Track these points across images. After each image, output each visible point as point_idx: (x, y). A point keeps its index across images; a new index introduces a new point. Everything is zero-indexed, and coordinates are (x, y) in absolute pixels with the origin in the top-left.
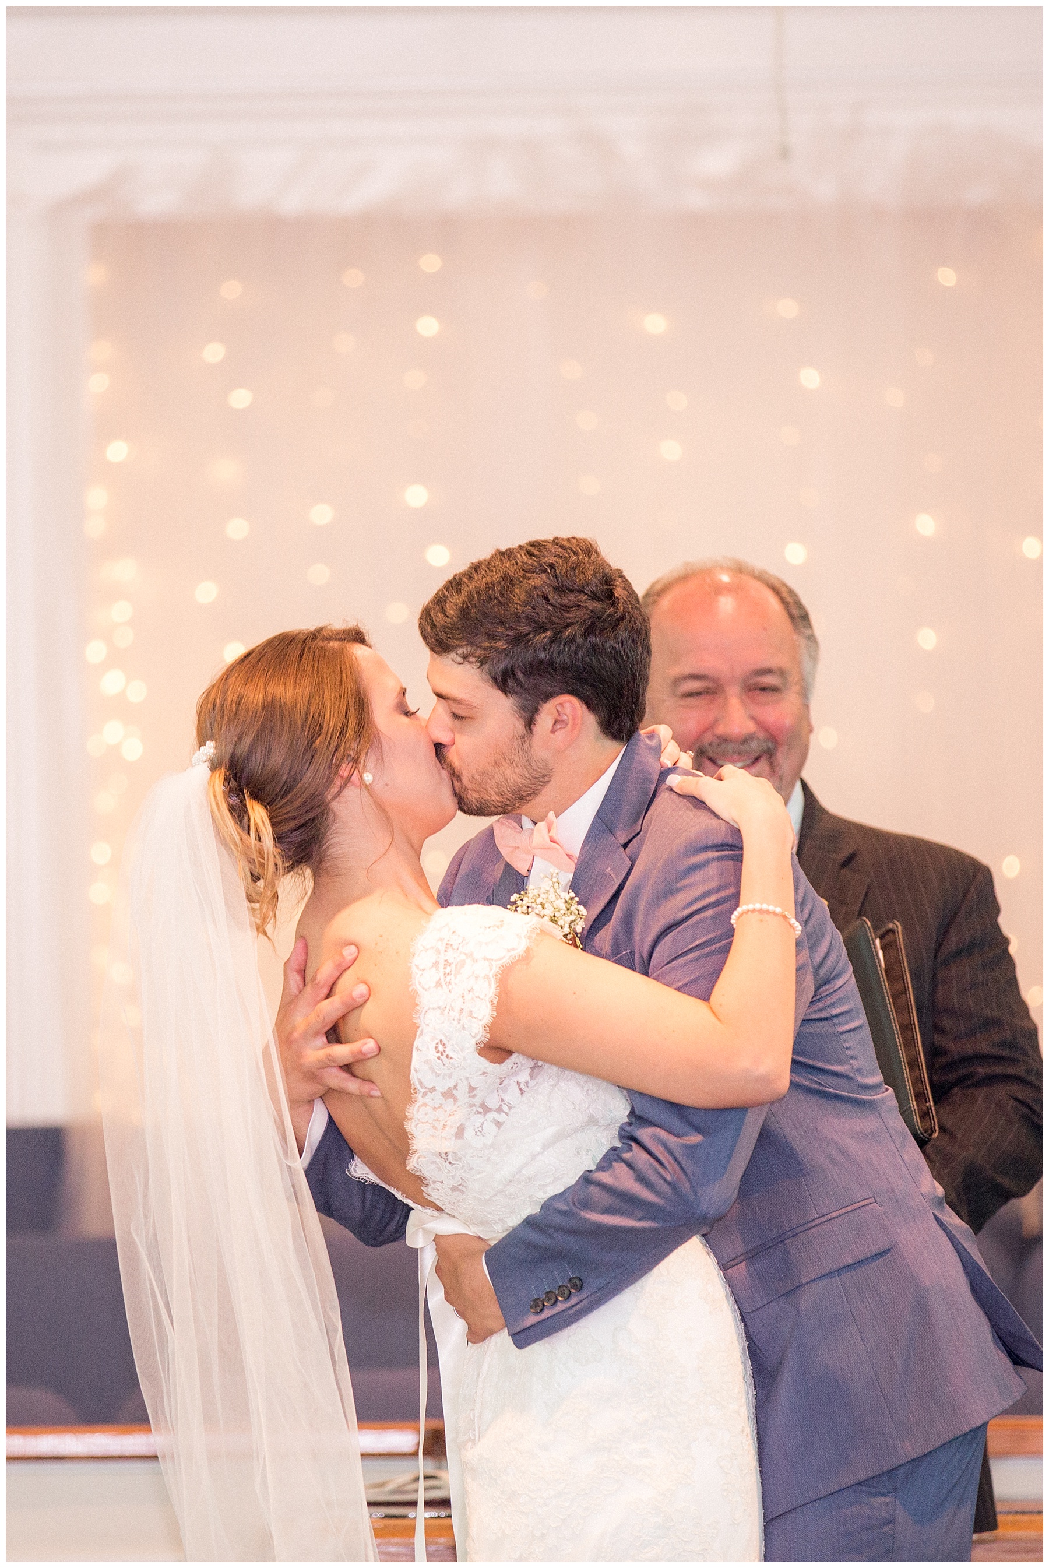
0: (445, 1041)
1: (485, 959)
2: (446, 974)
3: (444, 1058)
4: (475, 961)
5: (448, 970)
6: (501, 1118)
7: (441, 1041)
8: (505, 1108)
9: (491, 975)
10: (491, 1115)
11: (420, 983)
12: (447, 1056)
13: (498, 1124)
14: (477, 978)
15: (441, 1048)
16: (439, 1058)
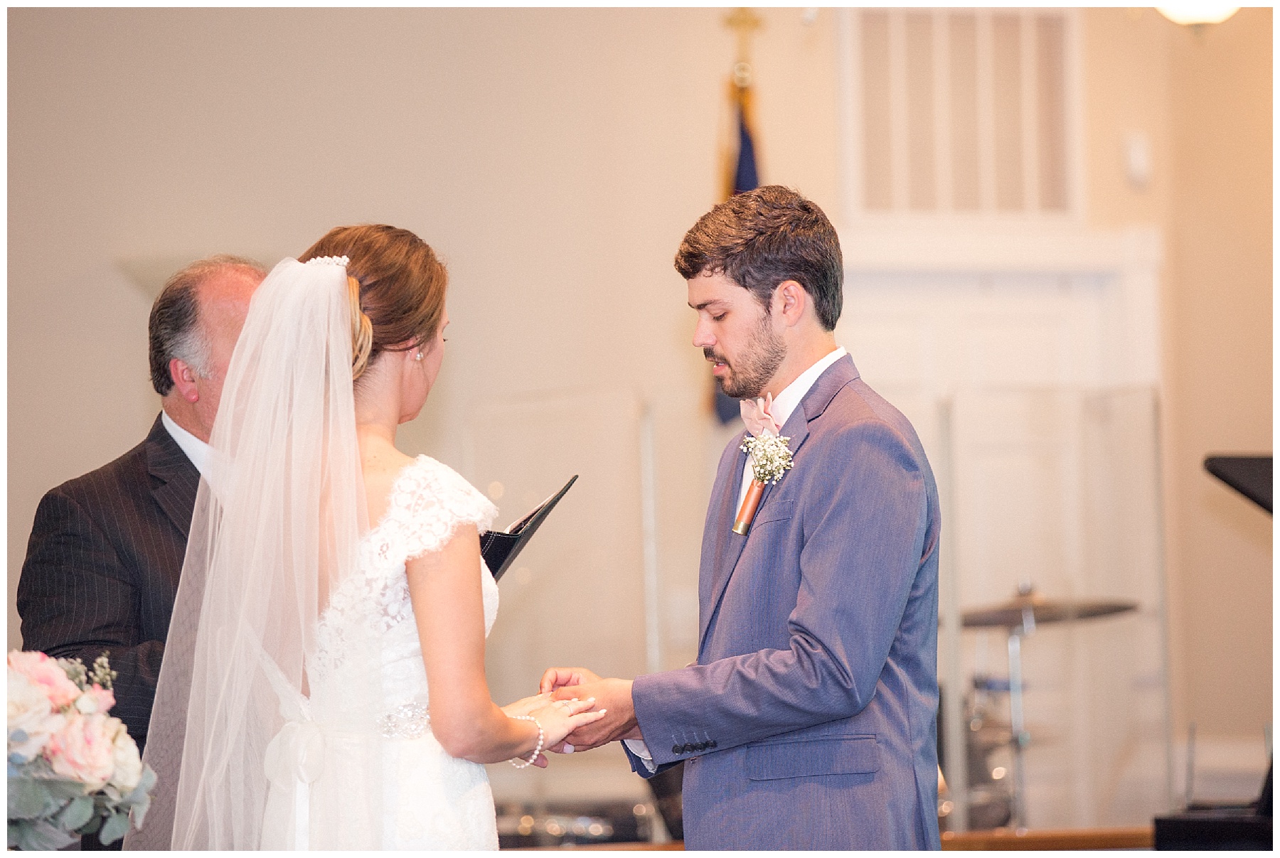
0: (390, 545)
1: (450, 511)
2: (417, 504)
3: (383, 556)
4: (443, 508)
5: (420, 502)
6: (393, 623)
7: (388, 544)
8: (399, 618)
9: (450, 524)
10: (386, 619)
11: (396, 499)
12: (385, 556)
13: (389, 627)
14: (439, 520)
15: (385, 548)
16: (379, 554)
